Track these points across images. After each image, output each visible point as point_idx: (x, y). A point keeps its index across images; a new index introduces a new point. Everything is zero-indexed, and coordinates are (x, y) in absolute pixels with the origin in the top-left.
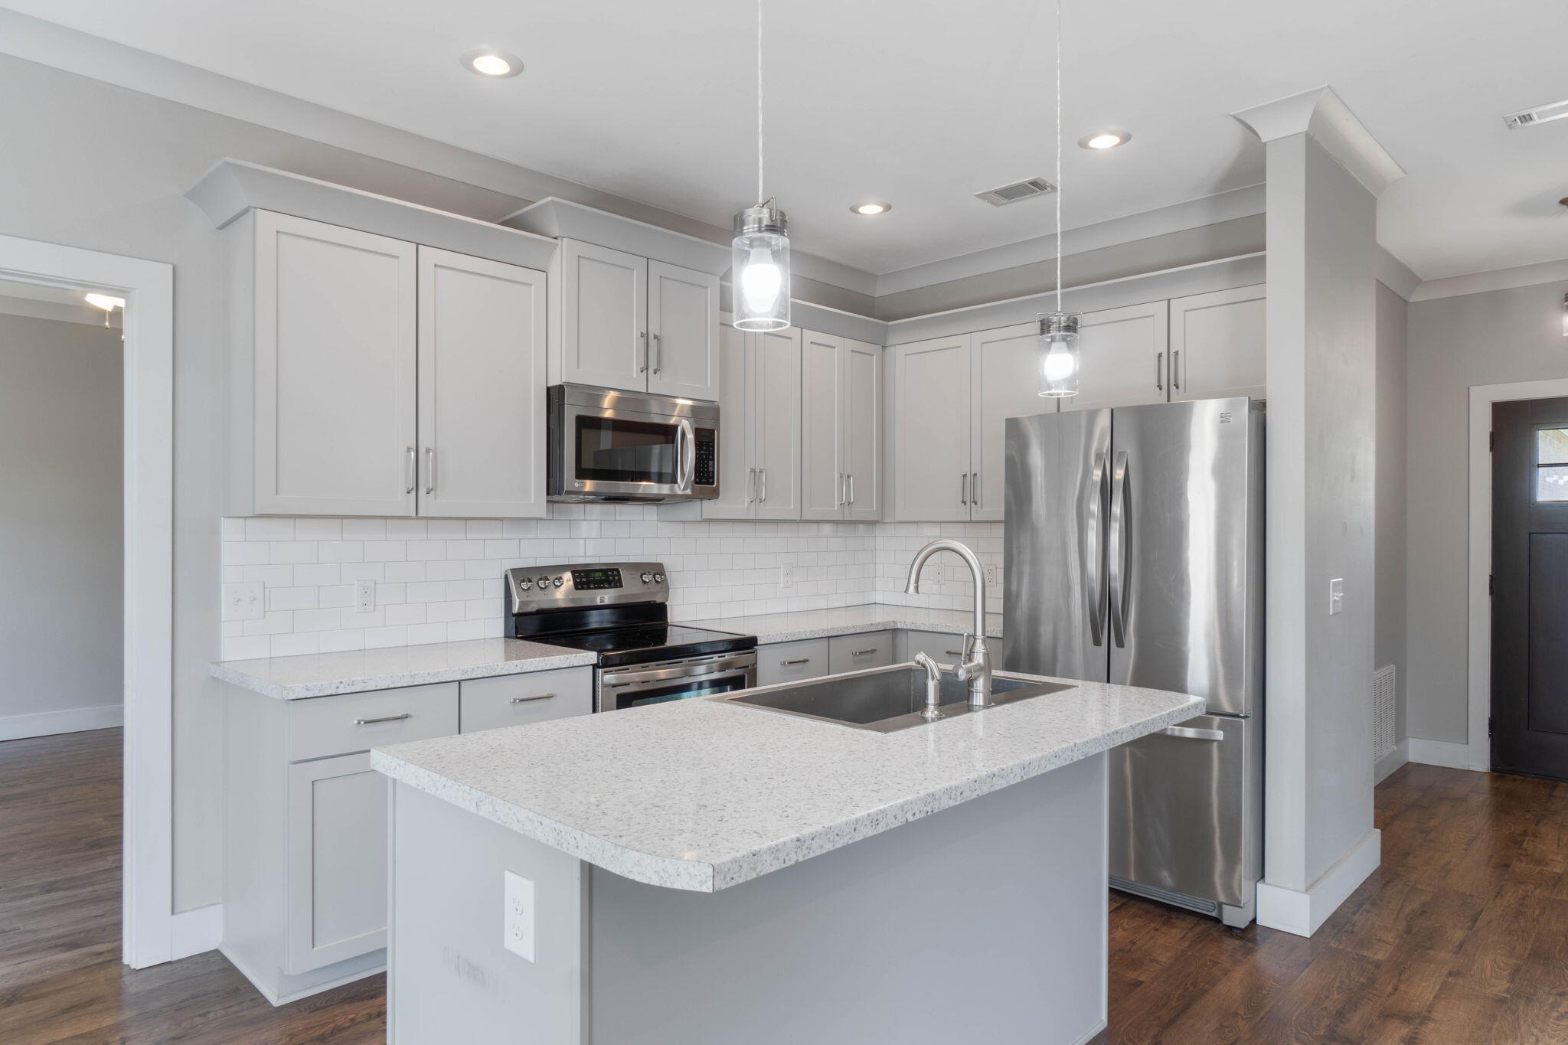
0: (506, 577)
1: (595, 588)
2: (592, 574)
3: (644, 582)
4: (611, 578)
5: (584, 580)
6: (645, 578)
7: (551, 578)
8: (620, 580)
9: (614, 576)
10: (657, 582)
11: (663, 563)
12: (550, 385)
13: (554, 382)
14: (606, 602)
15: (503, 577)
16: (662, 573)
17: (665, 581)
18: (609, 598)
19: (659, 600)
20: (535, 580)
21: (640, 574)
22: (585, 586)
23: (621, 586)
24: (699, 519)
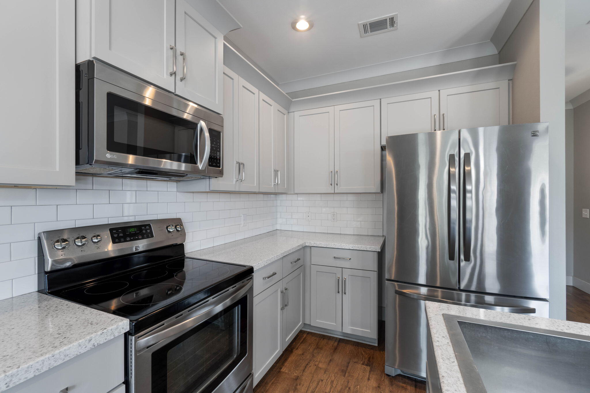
0: (39, 239)
1: (131, 240)
2: (128, 230)
3: (169, 232)
4: (144, 231)
5: (121, 235)
6: (170, 228)
7: (89, 236)
8: (151, 232)
9: (146, 230)
10: (178, 231)
11: (181, 218)
12: (79, 61)
13: (82, 58)
14: (141, 249)
15: (36, 238)
16: (181, 225)
17: (183, 230)
18: (143, 247)
19: (179, 242)
20: (71, 240)
21: (165, 227)
22: (122, 240)
23: (152, 236)
24: (208, 190)
